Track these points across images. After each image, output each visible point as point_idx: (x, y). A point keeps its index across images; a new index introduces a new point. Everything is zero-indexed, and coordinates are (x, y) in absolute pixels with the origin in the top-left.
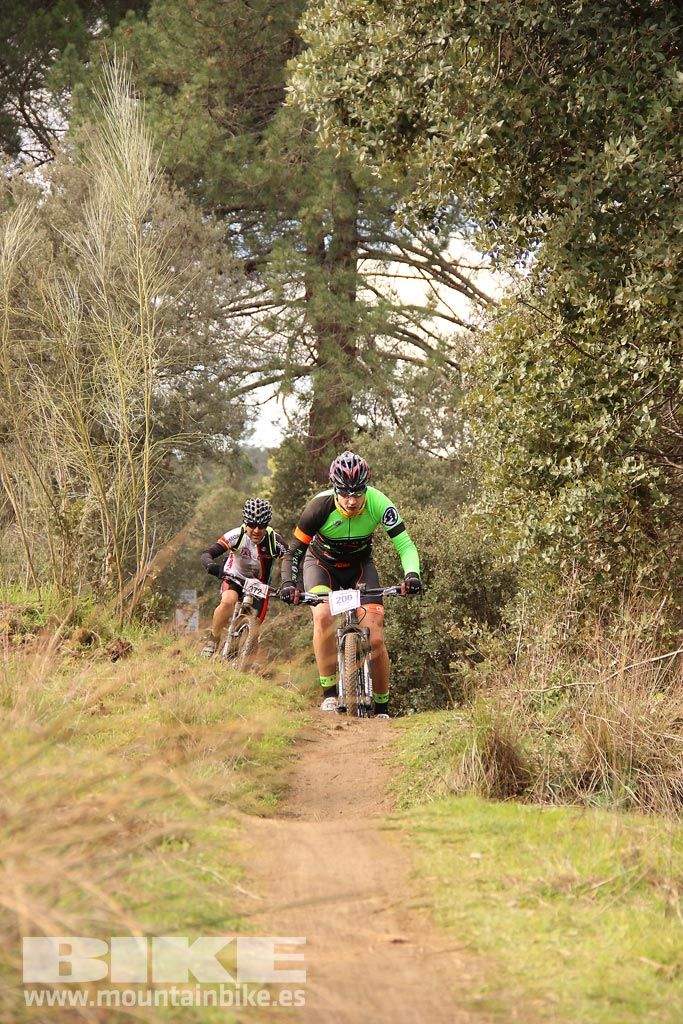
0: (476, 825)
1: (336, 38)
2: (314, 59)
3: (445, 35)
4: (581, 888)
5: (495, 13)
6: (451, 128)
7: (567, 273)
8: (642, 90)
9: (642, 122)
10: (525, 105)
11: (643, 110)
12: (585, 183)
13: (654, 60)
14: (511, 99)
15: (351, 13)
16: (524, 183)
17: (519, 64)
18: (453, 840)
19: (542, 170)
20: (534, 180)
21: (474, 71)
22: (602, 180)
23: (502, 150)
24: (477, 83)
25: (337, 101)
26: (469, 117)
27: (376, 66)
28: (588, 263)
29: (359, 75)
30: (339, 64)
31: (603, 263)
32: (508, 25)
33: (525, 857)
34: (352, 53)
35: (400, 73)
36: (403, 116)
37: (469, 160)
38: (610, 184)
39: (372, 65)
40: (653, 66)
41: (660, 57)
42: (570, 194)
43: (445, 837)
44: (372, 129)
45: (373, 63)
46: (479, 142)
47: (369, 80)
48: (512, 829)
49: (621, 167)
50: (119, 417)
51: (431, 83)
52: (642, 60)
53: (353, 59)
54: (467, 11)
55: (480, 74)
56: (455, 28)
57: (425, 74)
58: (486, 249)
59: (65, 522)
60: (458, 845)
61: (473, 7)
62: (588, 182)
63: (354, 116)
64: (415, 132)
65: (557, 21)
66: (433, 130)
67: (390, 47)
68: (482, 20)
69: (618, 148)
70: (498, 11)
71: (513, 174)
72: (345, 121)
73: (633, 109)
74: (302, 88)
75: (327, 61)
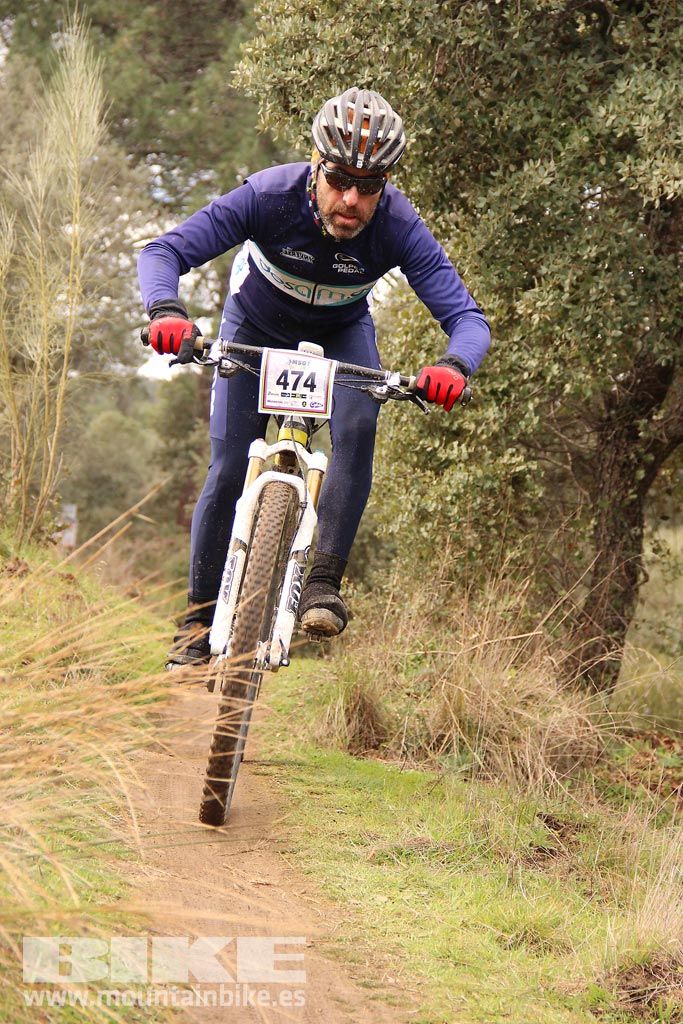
0: (342, 780)
1: (287, 30)
2: (264, 46)
3: (389, 43)
4: (434, 851)
5: (436, 28)
7: (476, 278)
8: (564, 117)
9: (561, 148)
10: (455, 115)
11: (563, 136)
12: (502, 198)
13: (578, 91)
14: (442, 110)
15: (303, 9)
16: (444, 183)
17: (455, 76)
18: (320, 791)
19: (463, 172)
20: (453, 182)
21: (411, 75)
22: (518, 197)
24: (413, 86)
25: (281, 89)
27: (320, 61)
28: (497, 272)
29: (303, 68)
30: (287, 55)
32: (446, 41)
33: (384, 816)
34: (299, 45)
35: (342, 72)
38: (525, 202)
39: (317, 60)
40: (578, 97)
41: (584, 89)
42: (488, 205)
43: (311, 788)
45: (318, 58)
47: (312, 74)
49: (538, 187)
52: (568, 89)
53: (300, 52)
54: (411, 23)
55: (417, 78)
56: (400, 36)
57: (365, 76)
60: (324, 797)
61: (417, 20)
62: (506, 197)
63: (294, 106)
65: (492, 44)
67: (336, 46)
68: (424, 33)
69: (537, 169)
70: (439, 27)
71: (435, 174)
72: (286, 108)
73: (555, 134)
74: (248, 73)
75: (275, 49)
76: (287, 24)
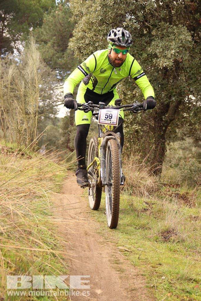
2: (75, 39)
8: (142, 51)
9: (141, 57)
11: (141, 55)
13: (144, 45)
15: (83, 30)
25: (79, 48)
27: (87, 42)
29: (83, 43)
30: (80, 41)
34: (82, 38)
35: (92, 44)
40: (144, 46)
41: (145, 44)
44: (85, 54)
47: (85, 44)
50: (31, 110)
51: (98, 46)
52: (142, 45)
53: (83, 40)
63: (82, 51)
67: (90, 38)
72: (80, 52)
74: (71, 45)
75: (78, 39)
76: (80, 34)
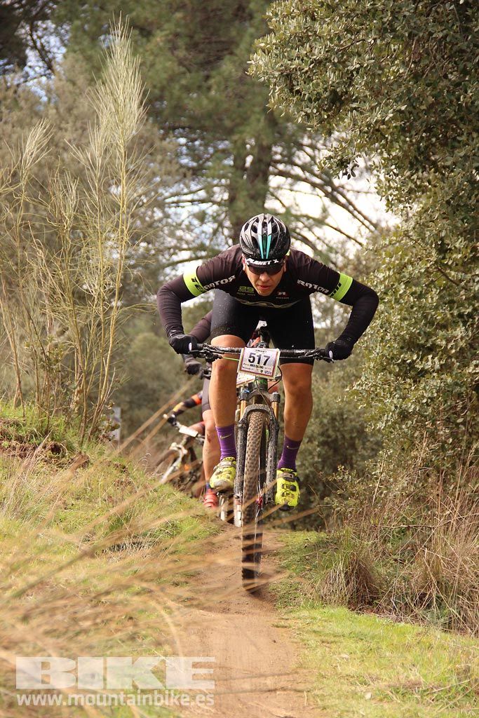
0: (347, 631)
1: (292, 28)
2: (274, 41)
3: (374, 37)
4: (425, 691)
5: (412, 24)
6: (367, 106)
7: (444, 221)
10: (428, 94)
14: (417, 90)
15: (305, 11)
16: (419, 148)
17: (427, 62)
18: (329, 641)
19: (434, 140)
20: (426, 147)
21: (393, 62)
23: (408, 124)
24: (394, 71)
25: (287, 75)
26: (382, 99)
27: (319, 52)
28: (461, 217)
29: (305, 58)
30: (292, 48)
31: (473, 217)
32: (421, 35)
33: (383, 661)
34: (302, 40)
35: (336, 61)
36: (334, 92)
37: (381, 127)
39: (316, 52)
42: (454, 163)
43: (324, 638)
44: (310, 99)
45: (317, 50)
46: (387, 119)
47: (312, 63)
48: (373, 638)
51: (357, 70)
53: (303, 45)
54: (392, 20)
55: (397, 65)
56: (382, 32)
57: (354, 64)
58: (384, 194)
59: (49, 359)
60: (333, 646)
61: (397, 18)
62: (469, 157)
63: (298, 88)
64: (342, 103)
65: (458, 36)
66: (354, 105)
67: (331, 40)
68: (403, 28)
70: (415, 23)
71: (411, 141)
72: (291, 90)
74: (261, 63)
75: (284, 44)
76: (293, 23)
